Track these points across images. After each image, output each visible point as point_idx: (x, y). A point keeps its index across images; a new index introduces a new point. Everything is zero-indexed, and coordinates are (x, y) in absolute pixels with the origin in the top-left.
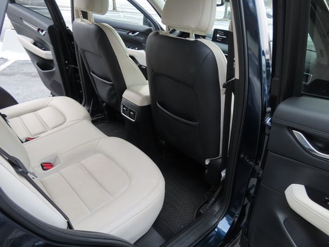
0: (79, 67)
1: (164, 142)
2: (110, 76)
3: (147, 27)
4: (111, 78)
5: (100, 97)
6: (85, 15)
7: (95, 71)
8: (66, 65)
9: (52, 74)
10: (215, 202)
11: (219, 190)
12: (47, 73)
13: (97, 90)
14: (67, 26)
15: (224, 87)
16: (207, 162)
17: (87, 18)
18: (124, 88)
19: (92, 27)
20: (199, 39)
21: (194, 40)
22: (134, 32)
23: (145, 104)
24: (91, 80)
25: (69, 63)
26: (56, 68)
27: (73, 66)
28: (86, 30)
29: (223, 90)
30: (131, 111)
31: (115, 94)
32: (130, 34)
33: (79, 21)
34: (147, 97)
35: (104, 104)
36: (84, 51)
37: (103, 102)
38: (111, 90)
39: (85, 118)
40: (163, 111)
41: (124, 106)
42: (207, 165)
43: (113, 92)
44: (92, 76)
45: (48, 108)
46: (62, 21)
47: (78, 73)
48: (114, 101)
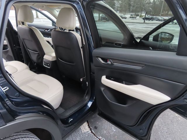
0: (21, 47)
1: (64, 76)
2: (37, 49)
3: (54, 27)
4: (38, 50)
5: (33, 61)
6: (23, 23)
7: (30, 48)
8: (14, 47)
9: (7, 51)
10: (86, 95)
11: (87, 90)
12: (4, 51)
13: (31, 57)
14: (14, 28)
15: (81, 48)
16: (81, 80)
17: (24, 25)
18: (43, 54)
19: (27, 28)
20: (70, 31)
21: (68, 32)
22: (48, 30)
23: (54, 60)
24: (28, 52)
25: (16, 46)
26: (9, 49)
27: (18, 47)
28: (24, 30)
29: (81, 50)
30: (48, 63)
31: (40, 57)
32: (46, 31)
33: (20, 26)
34: (54, 57)
35: (35, 64)
36: (24, 39)
37: (35, 63)
38: (38, 56)
39: (26, 68)
40: (61, 61)
41: (45, 62)
42: (82, 81)
43: (39, 57)
44: (28, 51)
45: (8, 66)
46: (11, 26)
47: (21, 50)
48: (40, 61)
